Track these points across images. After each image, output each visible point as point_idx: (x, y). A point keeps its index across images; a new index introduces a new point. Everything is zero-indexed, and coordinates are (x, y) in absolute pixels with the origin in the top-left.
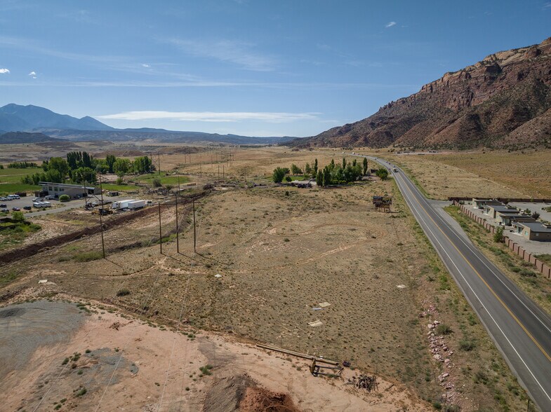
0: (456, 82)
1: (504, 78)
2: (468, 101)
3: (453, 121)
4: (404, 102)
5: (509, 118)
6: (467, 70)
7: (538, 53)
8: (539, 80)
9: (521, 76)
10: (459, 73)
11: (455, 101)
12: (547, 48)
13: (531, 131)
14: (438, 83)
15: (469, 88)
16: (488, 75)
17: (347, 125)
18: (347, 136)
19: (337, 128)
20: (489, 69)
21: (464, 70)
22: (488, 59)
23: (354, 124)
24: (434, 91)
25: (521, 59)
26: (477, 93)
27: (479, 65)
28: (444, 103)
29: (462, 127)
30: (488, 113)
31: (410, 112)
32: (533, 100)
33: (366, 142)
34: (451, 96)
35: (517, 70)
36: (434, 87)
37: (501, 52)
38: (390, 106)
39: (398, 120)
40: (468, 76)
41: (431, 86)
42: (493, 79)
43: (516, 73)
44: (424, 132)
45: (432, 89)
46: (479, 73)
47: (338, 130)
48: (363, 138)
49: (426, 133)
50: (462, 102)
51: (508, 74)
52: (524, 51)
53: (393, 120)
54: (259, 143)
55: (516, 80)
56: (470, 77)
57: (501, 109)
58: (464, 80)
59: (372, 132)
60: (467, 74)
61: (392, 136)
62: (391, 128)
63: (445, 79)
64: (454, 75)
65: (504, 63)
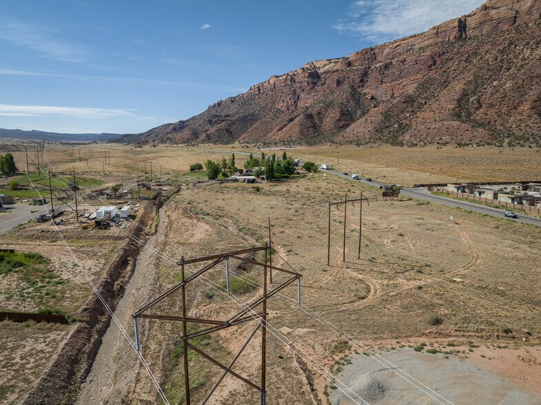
0: (282, 84)
1: (324, 83)
2: (295, 102)
3: (292, 120)
4: (232, 101)
5: (337, 118)
6: (291, 74)
7: (349, 64)
8: (353, 87)
9: (339, 83)
10: (284, 77)
11: (283, 101)
12: (356, 60)
13: (365, 129)
14: (264, 85)
15: (295, 91)
16: (310, 80)
17: (180, 121)
18: (186, 133)
19: (169, 124)
20: (310, 75)
21: (288, 75)
22: (308, 66)
23: (187, 121)
24: (261, 91)
25: (335, 68)
26: (302, 95)
27: (301, 71)
28: (274, 103)
29: (301, 125)
30: (319, 113)
31: (242, 111)
32: (352, 103)
33: (209, 139)
34: (279, 98)
35: (335, 77)
36: (261, 89)
37: (317, 61)
38: (219, 104)
39: (234, 118)
40: (293, 80)
41: (259, 88)
42: (314, 84)
43: (335, 80)
44: (265, 129)
45: (259, 90)
46: (302, 78)
47: (172, 127)
48: (204, 135)
49: (267, 131)
50: (290, 103)
51: (328, 81)
52: (337, 62)
53: (229, 118)
54: (74, 140)
55: (335, 85)
56: (294, 81)
57: (329, 110)
58: (289, 83)
59: (212, 130)
60: (292, 78)
61: (231, 133)
62: (230, 125)
63: (272, 81)
64: (281, 78)
65: (321, 71)
